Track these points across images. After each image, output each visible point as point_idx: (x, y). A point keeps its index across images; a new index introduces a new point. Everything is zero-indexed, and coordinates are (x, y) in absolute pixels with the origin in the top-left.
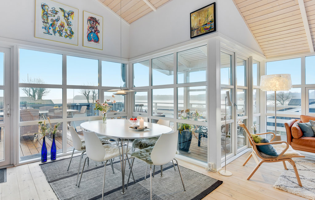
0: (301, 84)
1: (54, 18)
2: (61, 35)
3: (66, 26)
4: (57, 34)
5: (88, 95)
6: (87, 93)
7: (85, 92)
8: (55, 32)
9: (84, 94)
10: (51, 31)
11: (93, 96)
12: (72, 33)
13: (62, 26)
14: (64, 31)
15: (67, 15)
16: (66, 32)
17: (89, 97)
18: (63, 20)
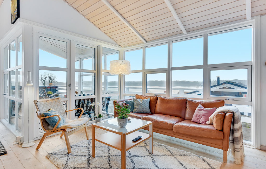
0: (142, 69)
5: (44, 81)
6: (44, 79)
7: (42, 78)
9: (41, 79)
11: (50, 81)
17: (46, 83)
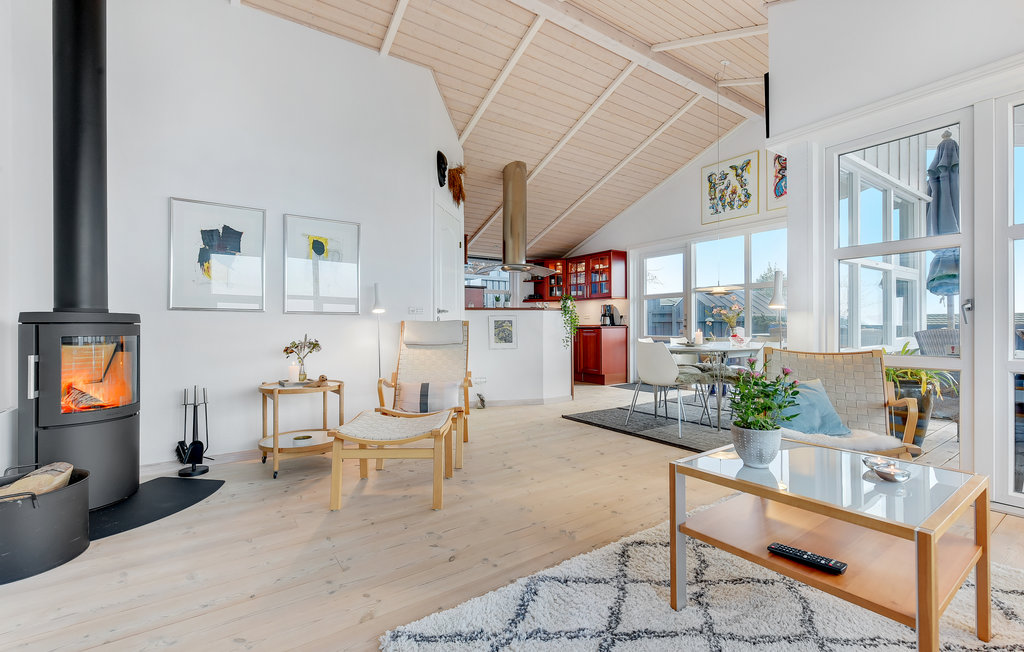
1: (723, 187)
2: (732, 208)
3: (739, 190)
4: (728, 208)
8: (724, 206)
10: (720, 208)
12: (748, 196)
13: (734, 192)
14: (737, 199)
15: (739, 171)
16: (740, 200)
18: (735, 183)
